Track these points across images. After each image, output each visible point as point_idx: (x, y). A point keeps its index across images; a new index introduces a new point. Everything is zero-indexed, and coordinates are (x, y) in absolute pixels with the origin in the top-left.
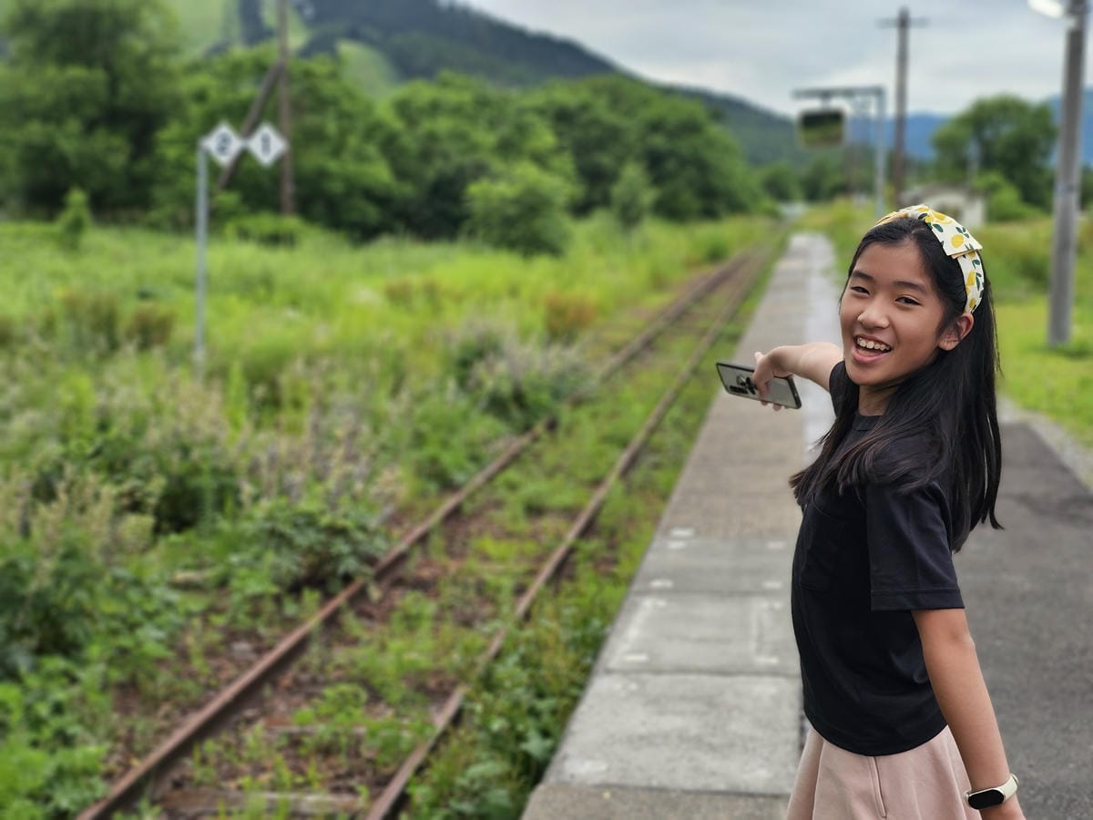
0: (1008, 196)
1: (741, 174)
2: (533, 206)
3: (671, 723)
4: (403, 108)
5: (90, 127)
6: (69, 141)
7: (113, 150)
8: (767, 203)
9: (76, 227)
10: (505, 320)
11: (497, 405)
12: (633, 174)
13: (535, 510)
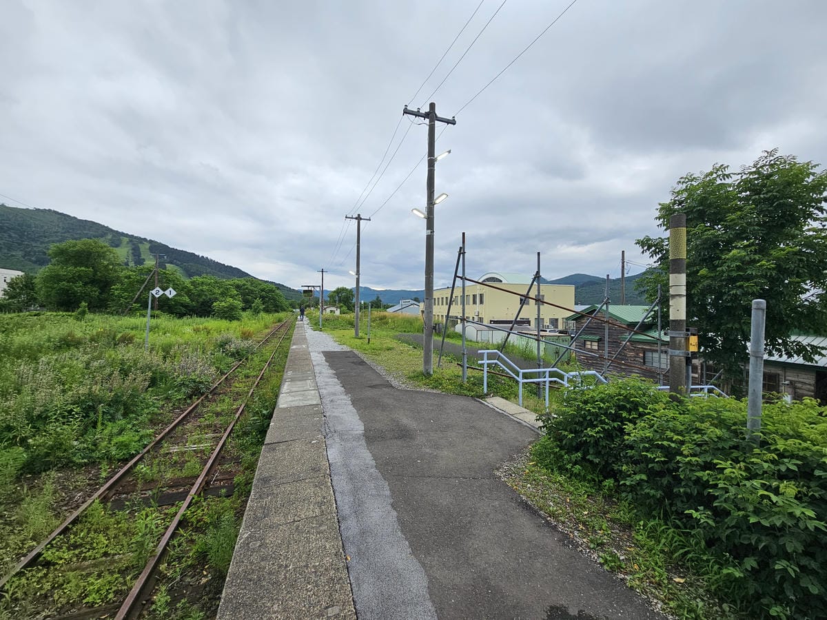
0: (345, 308)
1: (286, 303)
2: (232, 308)
3: (296, 398)
4: (193, 283)
5: (85, 284)
6: (78, 287)
7: (95, 292)
8: (290, 309)
9: (83, 313)
10: (231, 335)
11: (233, 355)
12: (258, 301)
13: (247, 377)
